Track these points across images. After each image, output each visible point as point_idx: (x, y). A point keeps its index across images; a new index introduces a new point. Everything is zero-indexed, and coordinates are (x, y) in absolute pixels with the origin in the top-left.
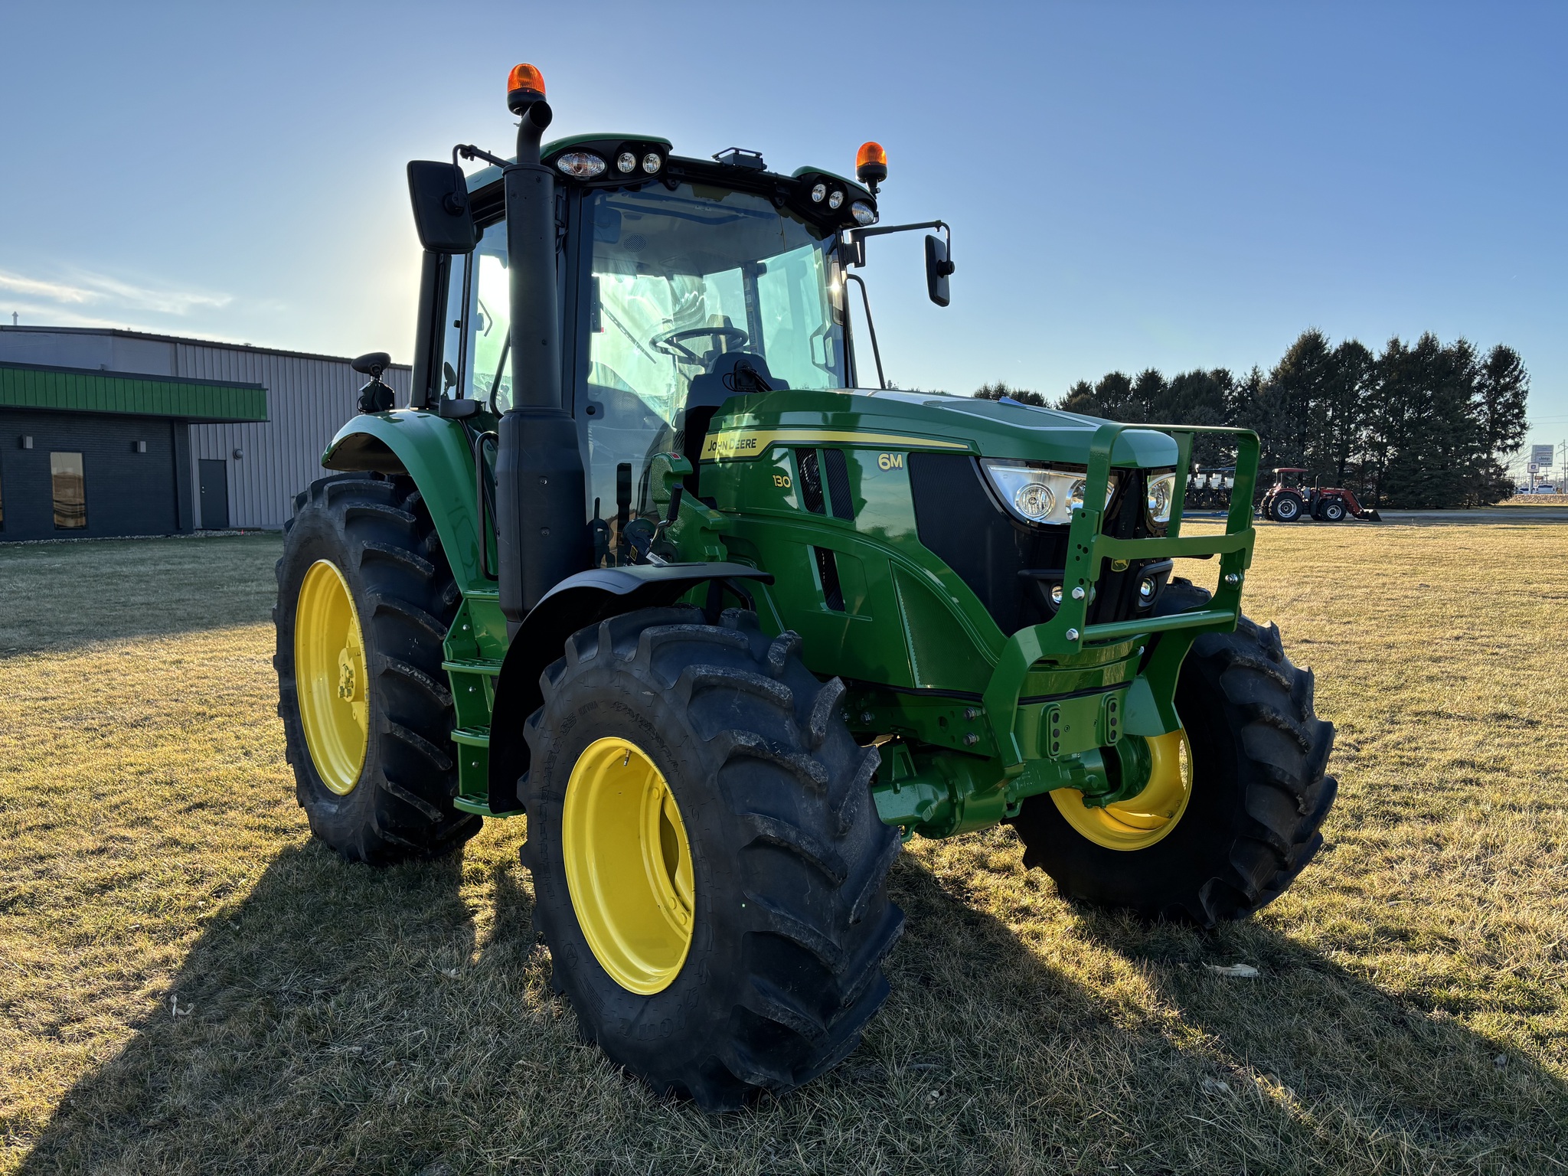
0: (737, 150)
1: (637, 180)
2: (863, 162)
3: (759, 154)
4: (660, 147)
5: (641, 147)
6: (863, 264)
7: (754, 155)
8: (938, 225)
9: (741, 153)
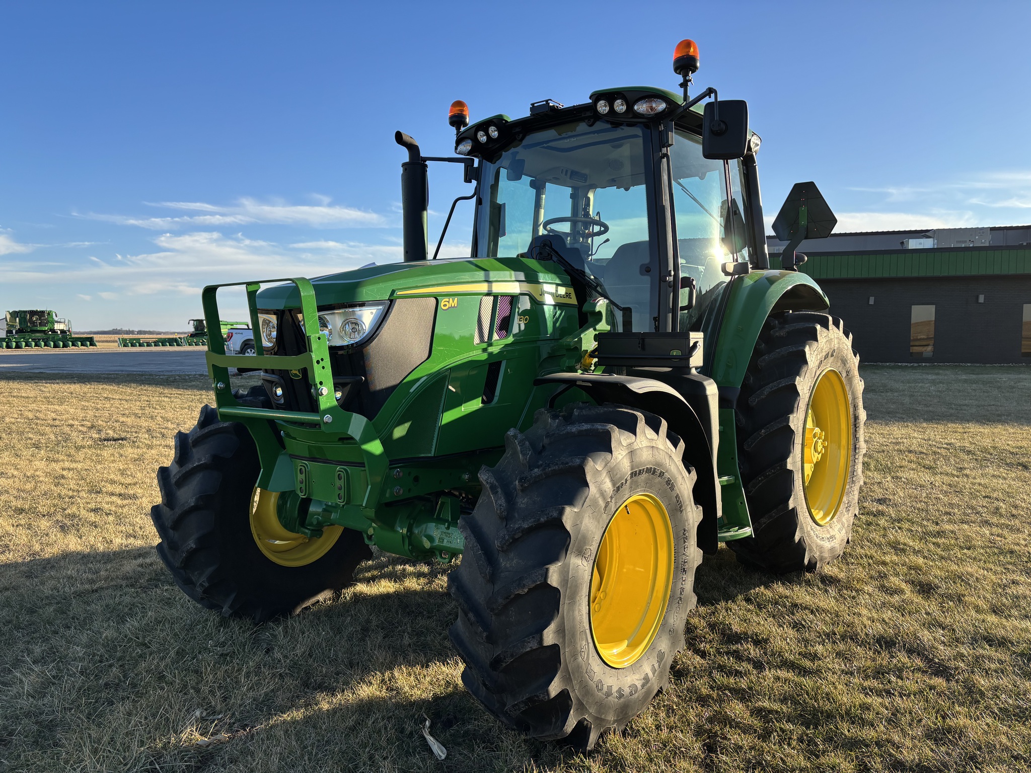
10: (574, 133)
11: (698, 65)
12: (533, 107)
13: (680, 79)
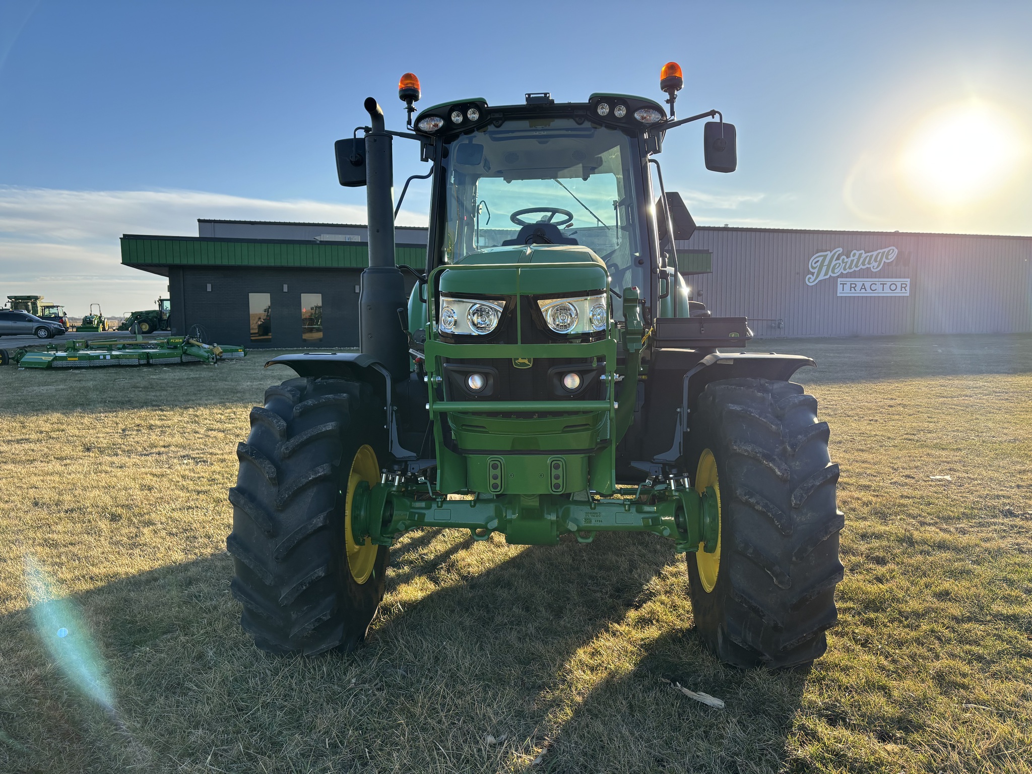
0: (529, 95)
1: (468, 128)
2: (663, 77)
3: (546, 94)
4: (478, 104)
5: (463, 107)
6: (659, 151)
7: (543, 95)
8: (713, 113)
9: (532, 96)
10: (547, 127)
11: (683, 86)
12: (529, 99)
13: (667, 96)
